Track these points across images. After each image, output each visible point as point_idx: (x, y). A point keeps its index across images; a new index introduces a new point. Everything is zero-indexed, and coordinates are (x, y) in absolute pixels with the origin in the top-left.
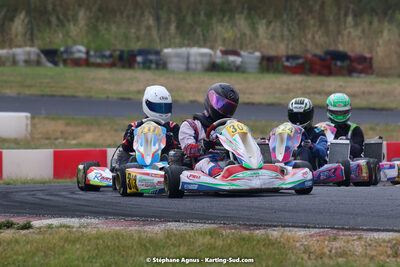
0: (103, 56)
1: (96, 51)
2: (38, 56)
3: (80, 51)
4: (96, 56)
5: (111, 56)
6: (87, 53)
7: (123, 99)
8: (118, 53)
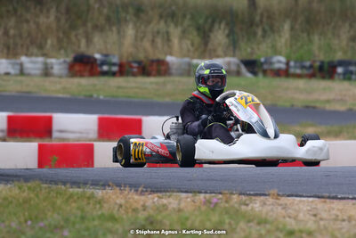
0: (303, 67)
1: (296, 62)
2: (238, 66)
3: (279, 62)
4: (295, 67)
5: (311, 67)
6: (287, 64)
7: (307, 107)
8: (317, 64)
